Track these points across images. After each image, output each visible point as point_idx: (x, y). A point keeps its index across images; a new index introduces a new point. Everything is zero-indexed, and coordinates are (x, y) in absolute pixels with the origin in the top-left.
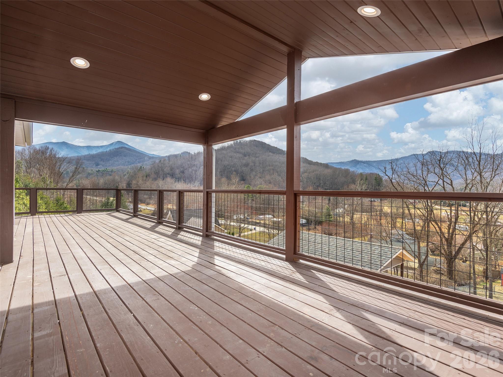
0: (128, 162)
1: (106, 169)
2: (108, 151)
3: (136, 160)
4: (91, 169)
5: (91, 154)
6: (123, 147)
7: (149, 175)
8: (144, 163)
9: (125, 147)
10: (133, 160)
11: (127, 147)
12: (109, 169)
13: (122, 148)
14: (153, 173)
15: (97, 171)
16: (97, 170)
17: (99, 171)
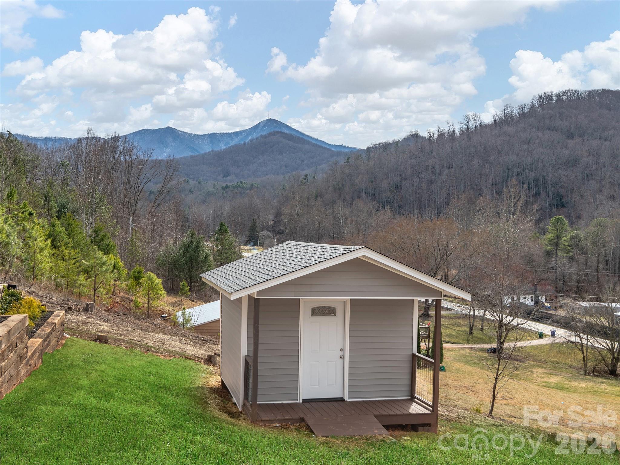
0: (286, 166)
1: (241, 182)
2: (248, 143)
3: (303, 161)
4: (214, 182)
5: (216, 152)
6: (278, 132)
7: (322, 196)
8: (319, 167)
9: (281, 133)
10: (296, 162)
11: (285, 131)
12: (248, 182)
13: (275, 133)
14: (331, 189)
15: (223, 188)
16: (224, 185)
17: (227, 187)
